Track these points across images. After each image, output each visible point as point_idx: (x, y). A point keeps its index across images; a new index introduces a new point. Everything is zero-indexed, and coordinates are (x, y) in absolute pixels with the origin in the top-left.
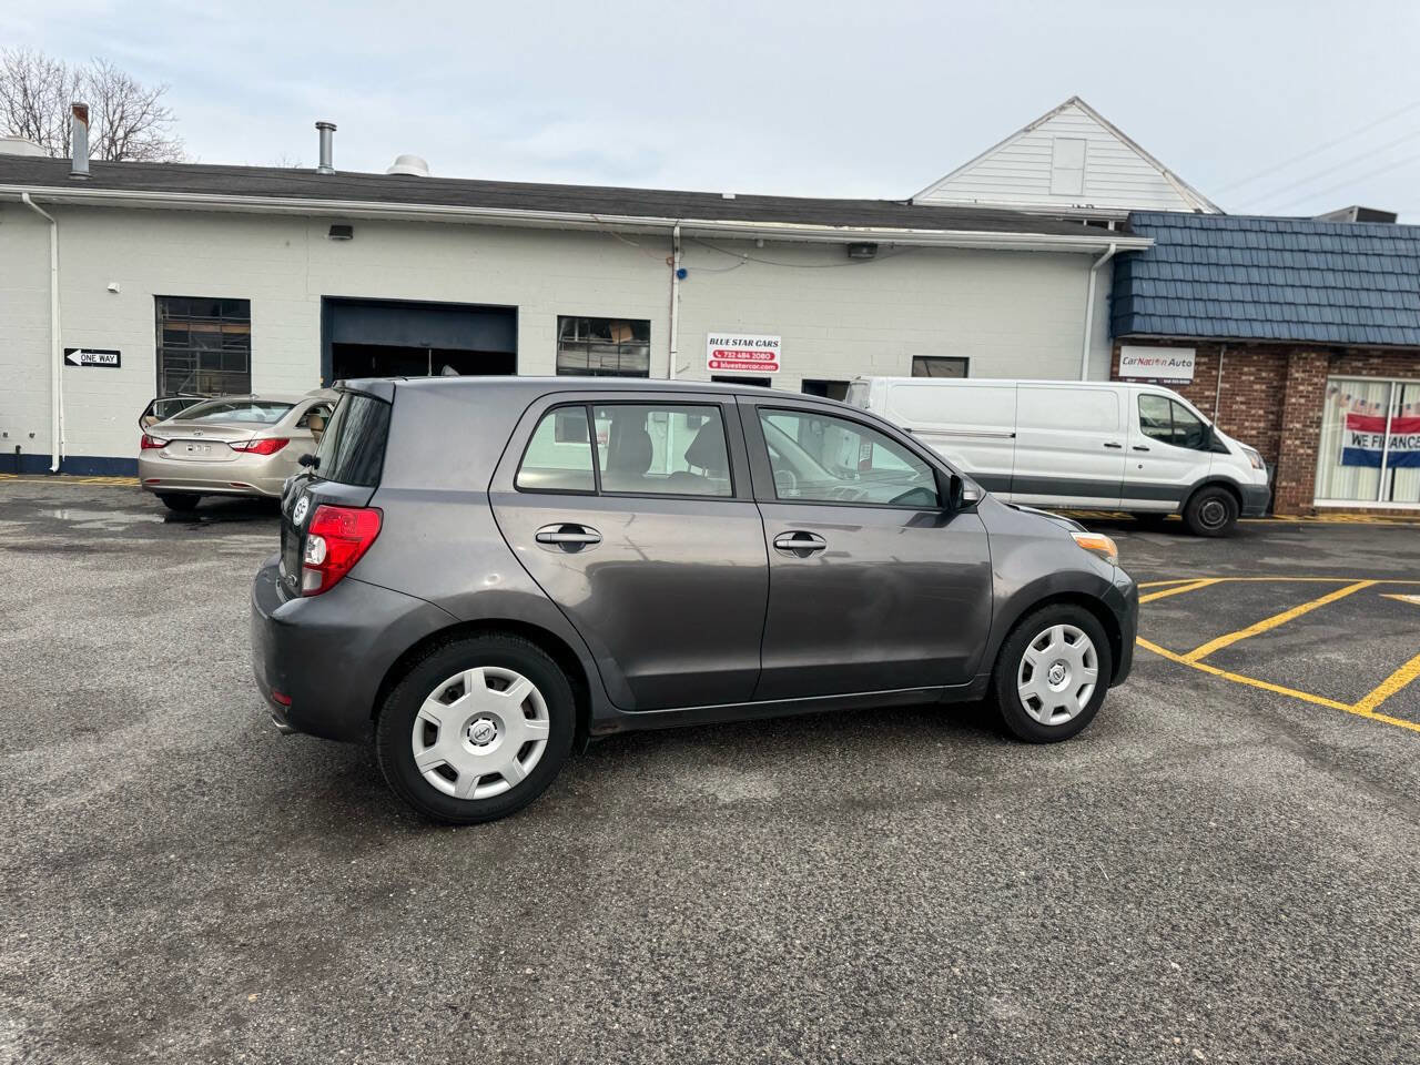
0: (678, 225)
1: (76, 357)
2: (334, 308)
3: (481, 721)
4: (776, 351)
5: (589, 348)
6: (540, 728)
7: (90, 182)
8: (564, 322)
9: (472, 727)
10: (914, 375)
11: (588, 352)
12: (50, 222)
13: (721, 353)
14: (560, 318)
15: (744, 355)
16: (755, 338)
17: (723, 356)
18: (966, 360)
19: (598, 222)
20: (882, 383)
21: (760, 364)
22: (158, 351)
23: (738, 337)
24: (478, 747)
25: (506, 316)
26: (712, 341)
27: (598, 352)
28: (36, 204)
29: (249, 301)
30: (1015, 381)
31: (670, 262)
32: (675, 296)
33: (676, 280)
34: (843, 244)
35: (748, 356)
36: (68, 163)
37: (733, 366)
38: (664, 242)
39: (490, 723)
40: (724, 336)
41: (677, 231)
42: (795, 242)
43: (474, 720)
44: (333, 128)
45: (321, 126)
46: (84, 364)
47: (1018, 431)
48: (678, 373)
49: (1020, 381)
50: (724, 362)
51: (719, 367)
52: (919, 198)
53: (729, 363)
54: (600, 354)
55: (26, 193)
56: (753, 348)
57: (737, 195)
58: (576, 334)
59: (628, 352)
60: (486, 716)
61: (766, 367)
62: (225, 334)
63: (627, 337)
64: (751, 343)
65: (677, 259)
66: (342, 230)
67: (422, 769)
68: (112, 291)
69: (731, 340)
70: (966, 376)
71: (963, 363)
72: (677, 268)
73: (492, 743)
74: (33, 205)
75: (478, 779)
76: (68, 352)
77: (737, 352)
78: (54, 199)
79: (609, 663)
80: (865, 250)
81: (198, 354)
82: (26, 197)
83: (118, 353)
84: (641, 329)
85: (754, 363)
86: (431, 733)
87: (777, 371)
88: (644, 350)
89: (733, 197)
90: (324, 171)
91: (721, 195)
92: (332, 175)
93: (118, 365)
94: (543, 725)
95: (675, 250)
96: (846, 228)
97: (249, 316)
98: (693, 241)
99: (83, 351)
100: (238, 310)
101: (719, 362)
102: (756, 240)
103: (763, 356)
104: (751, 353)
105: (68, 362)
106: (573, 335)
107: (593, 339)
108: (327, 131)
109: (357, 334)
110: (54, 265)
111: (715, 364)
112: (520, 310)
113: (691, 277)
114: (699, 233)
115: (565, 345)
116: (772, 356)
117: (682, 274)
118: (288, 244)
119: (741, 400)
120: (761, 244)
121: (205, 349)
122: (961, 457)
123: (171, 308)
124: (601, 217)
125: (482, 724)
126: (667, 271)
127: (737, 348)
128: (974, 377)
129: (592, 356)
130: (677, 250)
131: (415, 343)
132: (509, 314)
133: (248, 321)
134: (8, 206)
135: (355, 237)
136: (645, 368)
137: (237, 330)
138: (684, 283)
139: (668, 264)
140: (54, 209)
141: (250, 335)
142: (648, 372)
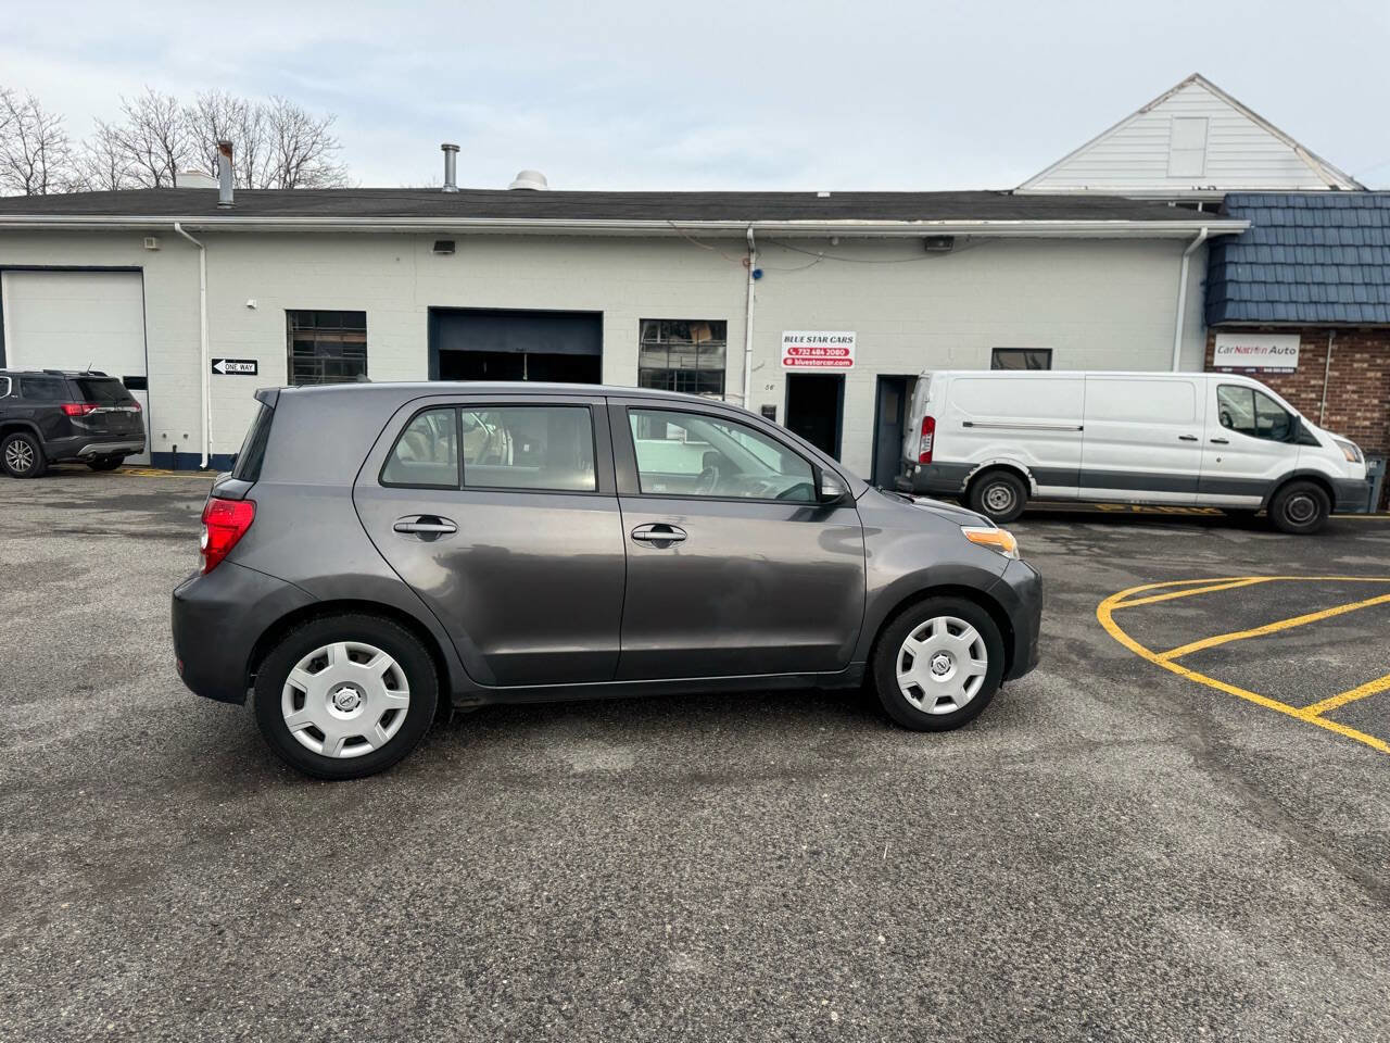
0: (751, 227)
1: (221, 367)
2: (440, 318)
3: (345, 690)
4: (851, 347)
5: (669, 349)
6: (401, 699)
7: (234, 211)
8: (646, 325)
9: (337, 695)
10: (993, 368)
11: (668, 352)
12: (199, 248)
13: (796, 350)
14: (642, 321)
15: (818, 352)
16: (829, 335)
17: (797, 354)
18: (1049, 351)
19: (675, 228)
20: (943, 377)
21: (835, 360)
22: (289, 359)
23: (813, 334)
24: (343, 713)
25: (591, 322)
26: (787, 339)
27: (675, 352)
28: (187, 232)
29: (365, 312)
30: (1083, 373)
31: (746, 263)
32: (751, 298)
33: (752, 281)
34: (920, 238)
35: (823, 352)
36: (215, 193)
37: (807, 362)
38: (737, 243)
39: (354, 692)
40: (799, 334)
41: (750, 233)
42: (869, 238)
43: (338, 688)
44: (456, 149)
45: (446, 148)
46: (228, 373)
47: (1087, 423)
48: (753, 370)
49: (1088, 372)
50: (798, 359)
51: (793, 364)
52: (1026, 187)
53: (803, 360)
54: (682, 355)
55: (177, 222)
56: (828, 345)
57: (832, 193)
58: (659, 336)
59: (707, 352)
60: (350, 686)
61: (841, 363)
62: (345, 343)
63: (706, 337)
64: (825, 340)
65: (753, 261)
66: (445, 245)
67: (291, 729)
68: (250, 306)
69: (805, 337)
70: (1049, 368)
71: (1046, 355)
72: (753, 269)
73: (355, 710)
74: (185, 234)
75: (343, 740)
76: (215, 362)
77: (811, 349)
78: (201, 226)
79: (466, 642)
80: (941, 244)
81: (323, 362)
82: (177, 227)
83: (255, 362)
84: (718, 329)
85: (827, 360)
86: (299, 699)
87: (852, 367)
88: (721, 350)
89: (828, 195)
90: (449, 190)
91: (816, 193)
92: (456, 193)
93: (255, 373)
94: (403, 695)
95: (751, 251)
96: (920, 222)
97: (365, 326)
98: (766, 241)
99: (228, 361)
100: (356, 320)
101: (793, 359)
102: (831, 238)
103: (837, 352)
104: (825, 350)
105: (215, 371)
106: (656, 337)
107: (675, 340)
108: (452, 152)
109: (462, 341)
110: (203, 286)
111: (789, 362)
112: (605, 315)
113: (767, 277)
114: (771, 234)
115: (646, 347)
116: (847, 352)
117: (758, 275)
118: (398, 259)
119: (612, 402)
120: (835, 242)
121: (329, 357)
122: (1025, 450)
123: (302, 322)
124: (677, 223)
125: (346, 693)
126: (741, 275)
127: (812, 345)
128: (1058, 369)
129: (674, 357)
130: (753, 251)
131: (511, 349)
132: (595, 319)
133: (365, 331)
134: (164, 235)
135: (457, 251)
136: (721, 367)
137: (355, 339)
138: (760, 283)
139: (744, 265)
140: (204, 237)
141: (365, 343)
142: (724, 371)
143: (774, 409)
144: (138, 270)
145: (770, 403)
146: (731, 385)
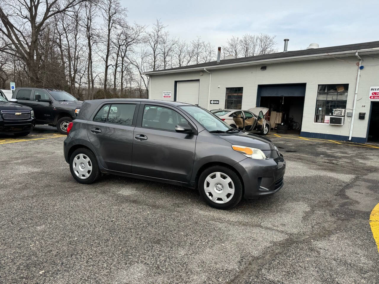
0: (357, 52)
1: (212, 102)
2: (261, 88)
5: (329, 94)
7: (220, 64)
8: (320, 87)
9: (81, 165)
11: (327, 95)
12: (210, 74)
13: (375, 93)
14: (319, 85)
17: (376, 95)
19: (329, 55)
22: (226, 100)
24: (82, 169)
26: (372, 89)
28: (207, 70)
29: (243, 87)
32: (359, 75)
33: (359, 70)
36: (216, 61)
38: (352, 58)
39: (84, 165)
40: (377, 87)
41: (357, 54)
43: (81, 163)
44: (288, 40)
45: (285, 40)
46: (213, 103)
48: (357, 101)
50: (376, 96)
51: (374, 98)
54: (332, 96)
55: (205, 68)
59: (341, 95)
60: (83, 163)
62: (239, 96)
63: (342, 90)
65: (360, 63)
66: (264, 67)
67: (74, 170)
68: (219, 87)
72: (360, 66)
73: (84, 169)
75: (82, 175)
76: (211, 101)
78: (209, 69)
79: (101, 158)
81: (234, 101)
82: (205, 69)
83: (218, 101)
84: (346, 87)
86: (75, 164)
88: (346, 94)
90: (285, 52)
92: (287, 52)
93: (218, 104)
94: (91, 167)
97: (242, 91)
98: (364, 57)
99: (213, 101)
101: (374, 97)
105: (211, 103)
106: (325, 90)
107: (332, 91)
109: (267, 94)
110: (210, 83)
111: (372, 97)
112: (307, 84)
113: (365, 68)
114: (367, 53)
115: (319, 93)
117: (362, 68)
118: (252, 73)
121: (235, 99)
123: (230, 90)
124: (330, 54)
126: (356, 68)
129: (329, 96)
130: (360, 60)
131: (279, 95)
132: (303, 86)
133: (242, 92)
134: (203, 71)
135: (267, 69)
136: (346, 99)
137: (240, 95)
138: (362, 71)
139: (357, 65)
140: (211, 71)
141: (242, 96)
142: (346, 101)
143: (364, 114)
144: (199, 80)
145: (363, 111)
146: (348, 106)
